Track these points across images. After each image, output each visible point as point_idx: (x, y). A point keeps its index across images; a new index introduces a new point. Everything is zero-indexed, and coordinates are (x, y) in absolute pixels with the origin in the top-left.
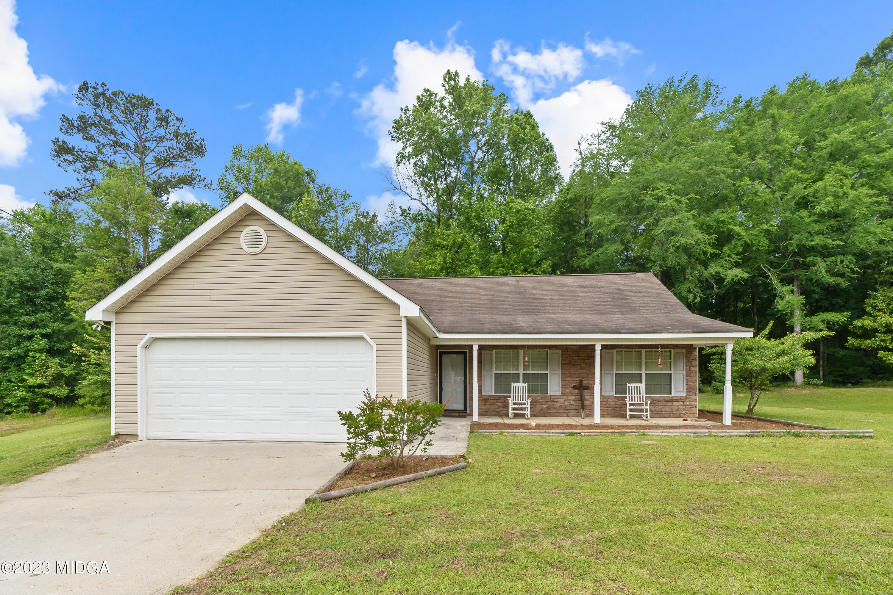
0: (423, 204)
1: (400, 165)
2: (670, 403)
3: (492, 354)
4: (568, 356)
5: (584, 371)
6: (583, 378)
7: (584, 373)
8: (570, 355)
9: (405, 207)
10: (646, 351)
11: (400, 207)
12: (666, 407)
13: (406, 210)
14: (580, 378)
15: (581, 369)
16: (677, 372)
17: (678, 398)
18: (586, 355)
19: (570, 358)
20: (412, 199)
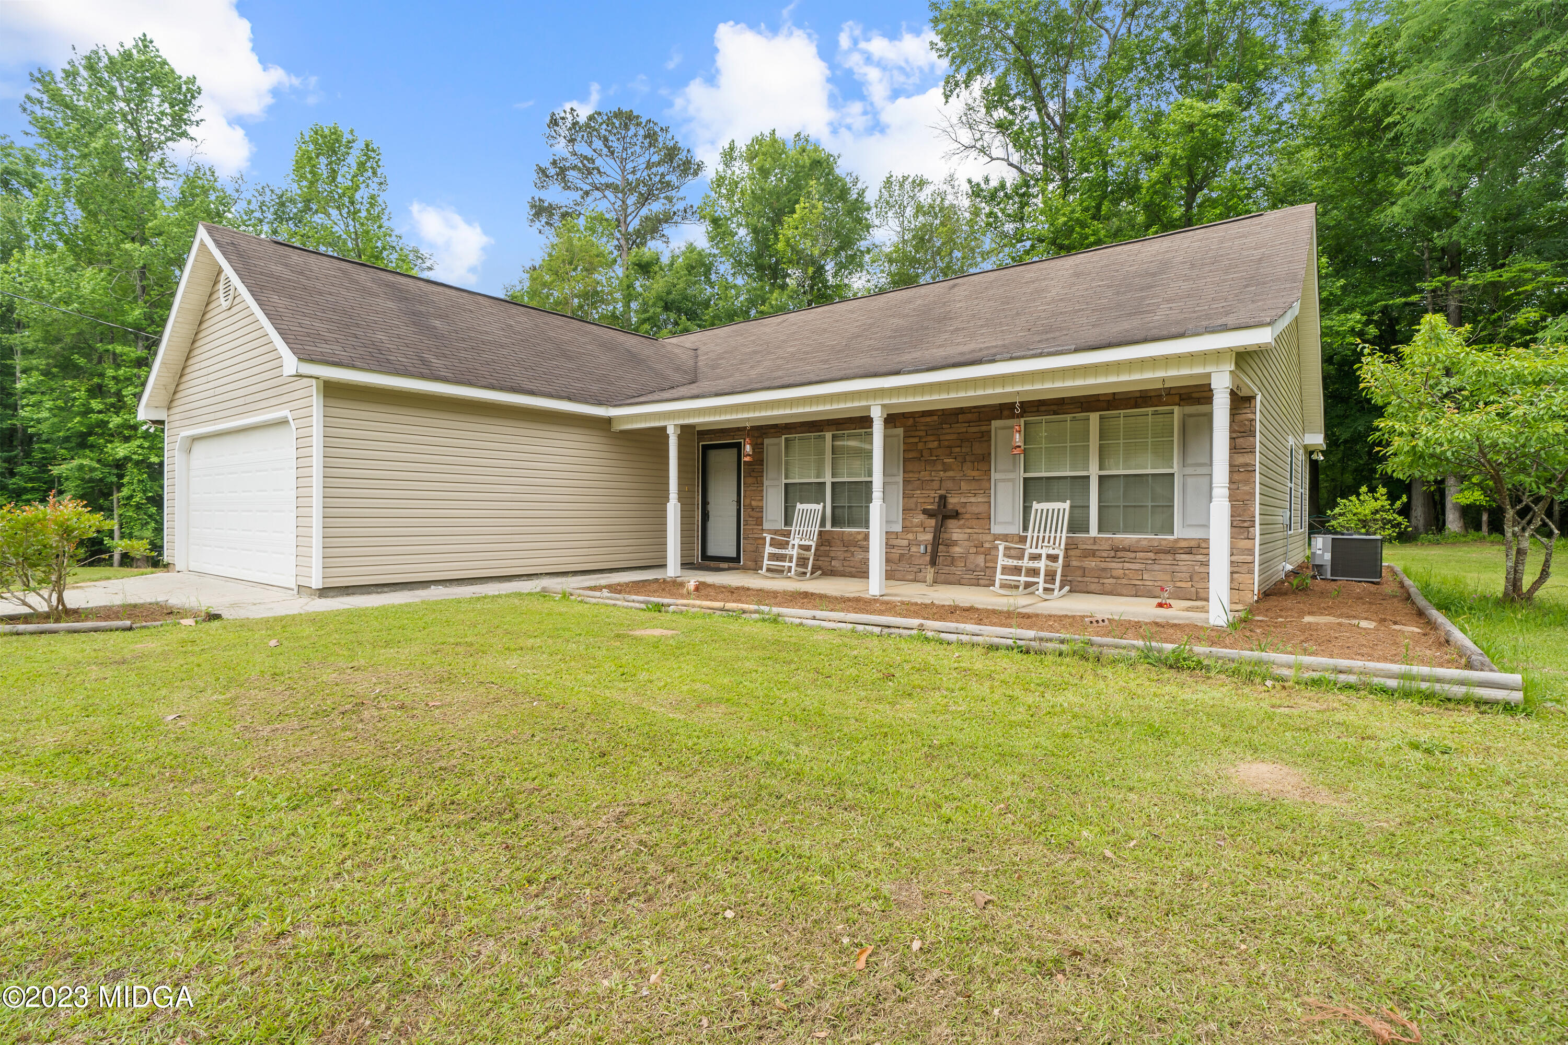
0: (1011, 165)
1: (950, 100)
2: (1170, 557)
3: (779, 444)
4: (916, 440)
5: (950, 474)
6: (948, 491)
7: (953, 479)
8: (920, 437)
9: (978, 179)
10: (1101, 418)
11: (970, 181)
12: (1156, 567)
13: (978, 185)
14: (942, 492)
15: (945, 471)
16: (1189, 470)
17: (1193, 544)
18: (954, 437)
19: (920, 446)
20: (993, 159)
